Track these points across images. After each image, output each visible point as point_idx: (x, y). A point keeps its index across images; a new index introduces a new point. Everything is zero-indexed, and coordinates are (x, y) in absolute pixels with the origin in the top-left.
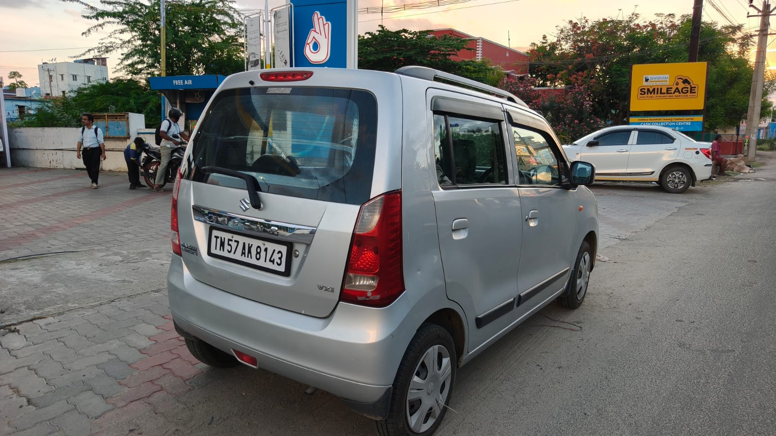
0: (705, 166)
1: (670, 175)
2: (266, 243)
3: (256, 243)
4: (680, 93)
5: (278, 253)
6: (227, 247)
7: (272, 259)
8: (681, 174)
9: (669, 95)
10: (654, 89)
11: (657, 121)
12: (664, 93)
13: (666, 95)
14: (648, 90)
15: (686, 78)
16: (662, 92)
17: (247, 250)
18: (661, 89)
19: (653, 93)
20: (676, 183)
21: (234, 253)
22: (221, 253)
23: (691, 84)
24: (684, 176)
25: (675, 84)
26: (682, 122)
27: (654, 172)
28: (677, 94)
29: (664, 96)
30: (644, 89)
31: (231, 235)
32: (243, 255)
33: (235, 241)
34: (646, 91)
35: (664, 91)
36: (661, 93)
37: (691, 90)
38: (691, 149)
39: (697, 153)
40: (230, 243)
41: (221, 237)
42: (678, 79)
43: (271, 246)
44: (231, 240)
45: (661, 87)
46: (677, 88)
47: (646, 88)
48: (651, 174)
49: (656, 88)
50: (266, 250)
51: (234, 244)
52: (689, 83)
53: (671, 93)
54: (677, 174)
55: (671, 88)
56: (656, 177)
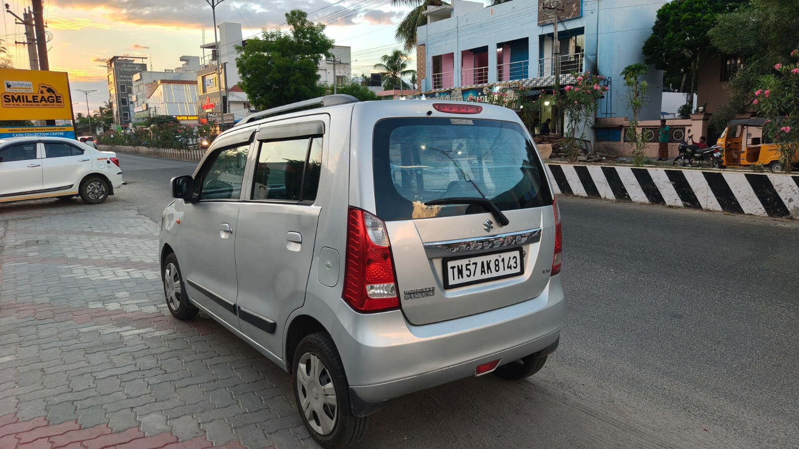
0: (118, 174)
1: (89, 186)
2: (501, 254)
3: (492, 258)
4: (46, 102)
5: (513, 259)
6: (465, 272)
7: (509, 266)
8: (99, 185)
9: (35, 103)
10: (19, 97)
11: (30, 131)
12: (31, 102)
13: (33, 103)
14: (13, 97)
15: (50, 87)
16: (29, 100)
17: (486, 267)
18: (26, 97)
19: (19, 101)
20: (97, 194)
21: (474, 275)
22: (461, 281)
23: (56, 93)
24: (102, 186)
25: (40, 92)
26: (55, 132)
27: (73, 185)
28: (44, 102)
29: (32, 105)
30: (9, 96)
31: (468, 260)
32: (483, 273)
33: (473, 264)
34: (10, 98)
35: (30, 99)
36: (27, 101)
37: (57, 99)
38: (102, 159)
39: (108, 162)
40: (468, 267)
41: (458, 266)
42: (42, 87)
43: (506, 256)
44: (469, 264)
45: (26, 95)
46: (43, 97)
47: (10, 95)
48: (70, 188)
49: (21, 95)
50: (503, 260)
51: (472, 267)
52: (54, 92)
53: (38, 102)
54: (95, 185)
55: (37, 96)
56: (75, 190)
